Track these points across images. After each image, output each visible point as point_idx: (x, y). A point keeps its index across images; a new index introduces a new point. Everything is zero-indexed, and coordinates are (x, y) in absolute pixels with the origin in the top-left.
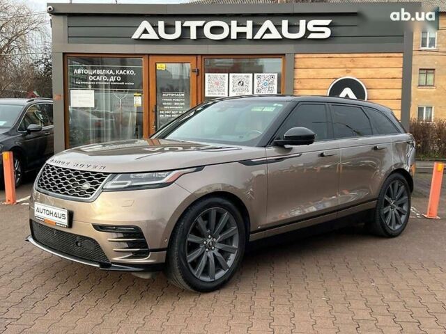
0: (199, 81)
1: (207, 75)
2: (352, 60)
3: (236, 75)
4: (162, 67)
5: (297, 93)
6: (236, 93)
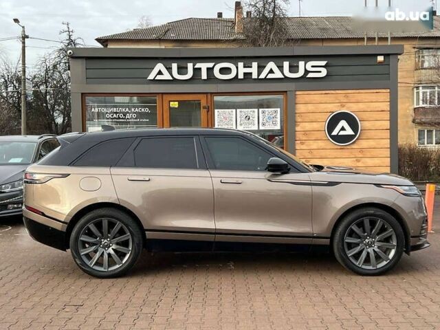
0: (209, 116)
1: (216, 111)
2: (346, 96)
3: (243, 110)
4: (175, 105)
5: (298, 125)
6: (243, 126)
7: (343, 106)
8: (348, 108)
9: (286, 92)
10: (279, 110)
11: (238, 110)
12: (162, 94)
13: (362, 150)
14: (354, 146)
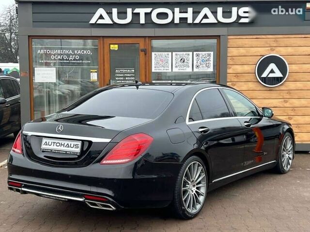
0: (147, 59)
2: (276, 40)
3: (178, 53)
4: (115, 47)
5: (230, 68)
6: (178, 68)
7: (272, 50)
8: (277, 52)
9: (220, 36)
10: (212, 53)
11: (174, 53)
12: (103, 37)
13: (289, 91)
14: (282, 88)
